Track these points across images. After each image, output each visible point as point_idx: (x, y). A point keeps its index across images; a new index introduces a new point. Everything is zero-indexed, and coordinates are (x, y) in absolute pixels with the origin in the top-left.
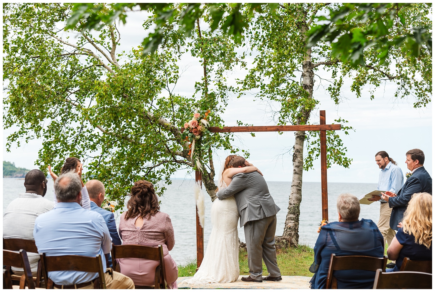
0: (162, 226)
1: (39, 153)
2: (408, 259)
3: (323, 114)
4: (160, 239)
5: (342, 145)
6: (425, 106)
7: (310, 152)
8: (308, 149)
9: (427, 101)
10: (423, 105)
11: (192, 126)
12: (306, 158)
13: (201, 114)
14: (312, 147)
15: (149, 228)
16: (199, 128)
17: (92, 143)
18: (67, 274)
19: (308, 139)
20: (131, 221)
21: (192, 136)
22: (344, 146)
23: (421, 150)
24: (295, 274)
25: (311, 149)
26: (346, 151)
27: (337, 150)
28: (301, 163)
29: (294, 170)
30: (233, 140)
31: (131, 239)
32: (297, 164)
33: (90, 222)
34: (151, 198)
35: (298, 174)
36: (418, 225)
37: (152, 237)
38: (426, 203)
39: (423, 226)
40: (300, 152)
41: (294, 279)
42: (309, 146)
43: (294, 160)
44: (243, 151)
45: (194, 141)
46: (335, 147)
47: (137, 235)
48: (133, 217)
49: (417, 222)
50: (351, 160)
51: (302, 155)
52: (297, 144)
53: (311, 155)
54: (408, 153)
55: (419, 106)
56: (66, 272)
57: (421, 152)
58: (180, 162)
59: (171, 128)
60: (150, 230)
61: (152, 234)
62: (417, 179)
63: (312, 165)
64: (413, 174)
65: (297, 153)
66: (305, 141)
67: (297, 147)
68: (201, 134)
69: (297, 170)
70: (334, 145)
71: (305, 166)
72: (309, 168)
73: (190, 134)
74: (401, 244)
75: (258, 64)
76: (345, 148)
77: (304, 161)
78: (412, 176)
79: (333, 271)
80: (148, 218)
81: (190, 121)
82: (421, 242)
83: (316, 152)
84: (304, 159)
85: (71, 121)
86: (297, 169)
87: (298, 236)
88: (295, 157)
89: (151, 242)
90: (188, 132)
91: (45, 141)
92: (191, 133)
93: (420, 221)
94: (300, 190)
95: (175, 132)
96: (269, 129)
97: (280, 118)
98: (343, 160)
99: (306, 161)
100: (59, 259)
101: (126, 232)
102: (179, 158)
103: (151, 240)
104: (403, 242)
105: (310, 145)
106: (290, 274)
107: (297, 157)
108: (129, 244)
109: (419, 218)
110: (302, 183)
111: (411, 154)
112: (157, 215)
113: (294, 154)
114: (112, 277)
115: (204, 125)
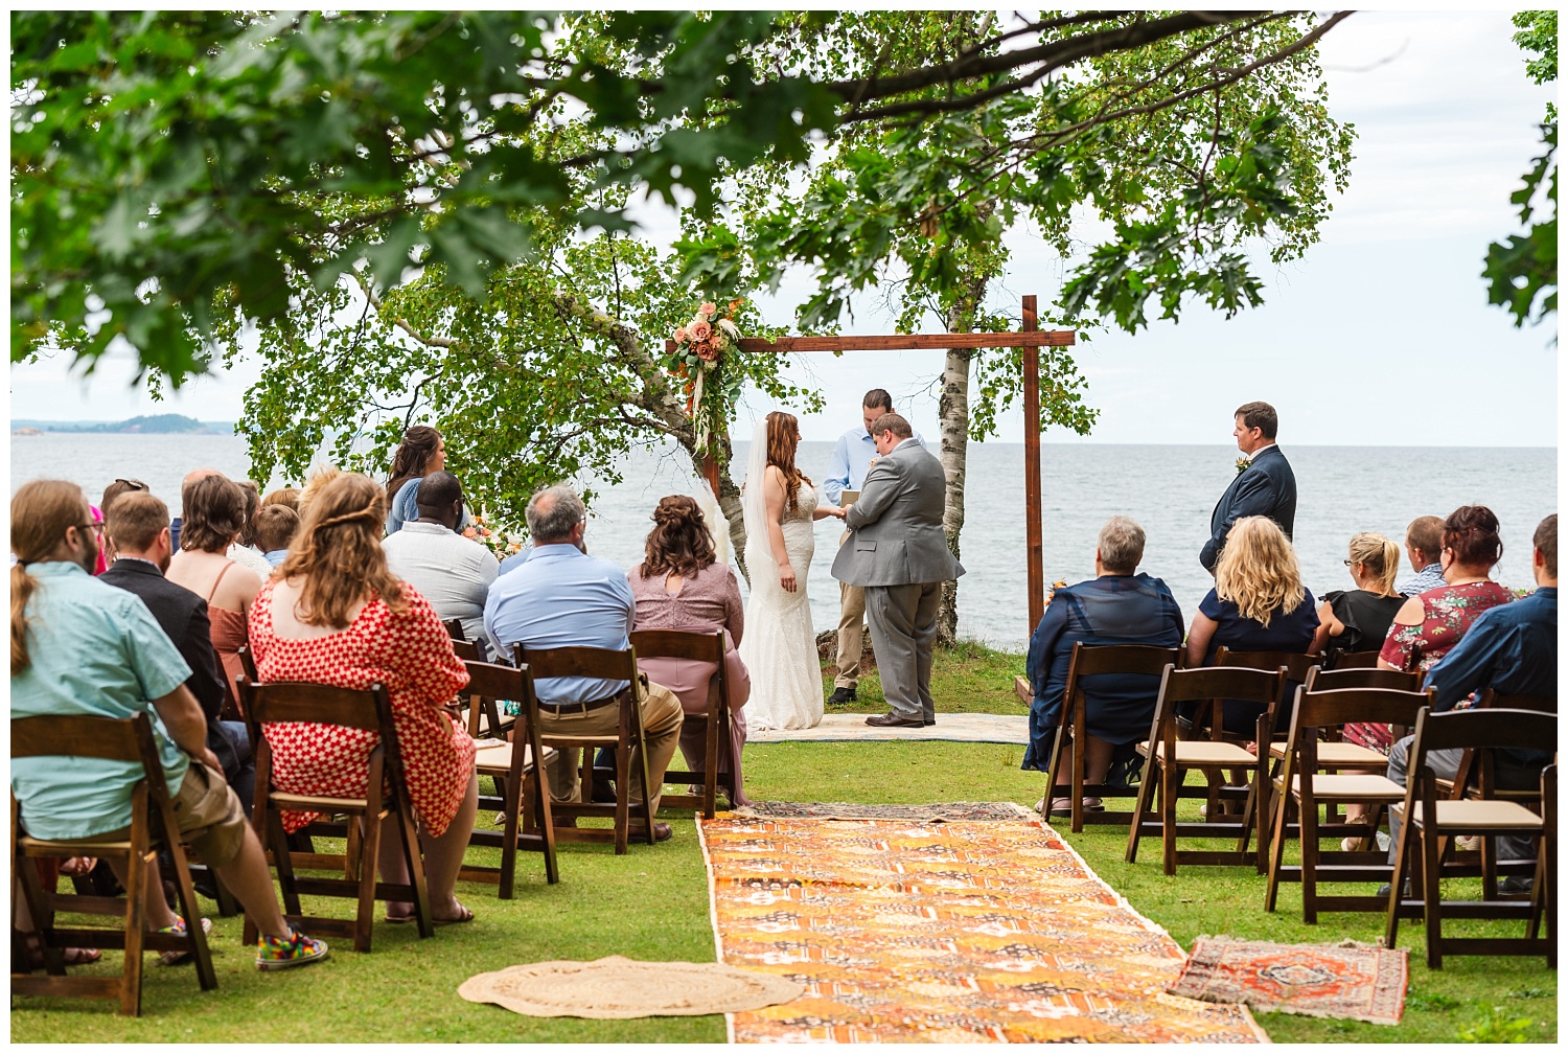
0: (722, 591)
1: (245, 399)
2: (1226, 649)
3: (1029, 303)
4: (717, 618)
5: (1073, 373)
6: (1301, 255)
7: (985, 391)
8: (980, 382)
9: (1304, 240)
10: (1294, 253)
11: (695, 338)
12: (976, 405)
13: (718, 306)
14: (992, 376)
15: (695, 594)
16: (718, 342)
17: (386, 371)
18: (567, 685)
19: (980, 355)
20: (658, 582)
21: (697, 363)
22: (1078, 374)
23: (1270, 403)
24: (961, 709)
25: (990, 383)
26: (1086, 386)
27: (1059, 384)
28: (962, 421)
29: (945, 441)
30: (788, 366)
31: (658, 619)
32: (951, 424)
33: (605, 580)
34: (692, 537)
35: (953, 450)
36: (1247, 581)
37: (702, 612)
38: (1262, 536)
39: (1257, 582)
40: (959, 392)
41: (962, 720)
42: (983, 374)
43: (943, 414)
44: (805, 392)
45: (700, 377)
46: (1055, 376)
47: (670, 610)
48: (660, 572)
49: (1245, 575)
50: (1095, 412)
51: (965, 398)
52: (951, 369)
53: (991, 398)
54: (1239, 412)
55: (1286, 257)
56: (567, 680)
57: (1270, 410)
58: (638, 423)
59: (612, 330)
60: (698, 598)
61: (701, 606)
62: (1265, 476)
63: (994, 426)
64: (1253, 461)
65: (952, 395)
66: (971, 362)
67: (952, 377)
68: (720, 357)
69: (950, 441)
70: (1052, 372)
71: (975, 430)
72: (987, 433)
73: (690, 358)
74: (1212, 619)
75: (842, 149)
76: (1083, 379)
77: (971, 416)
78: (1254, 468)
79: (1078, 678)
80: (692, 575)
81: (691, 325)
82: (1250, 613)
83: (1003, 392)
84: (970, 411)
85: (332, 311)
86: (951, 439)
87: (954, 619)
88: (945, 405)
89: (701, 624)
90: (684, 353)
91: (267, 368)
92: (695, 354)
93: (1249, 574)
94: (960, 494)
95: (622, 339)
96: (892, 343)
97: (904, 296)
98: (1076, 412)
99: (978, 415)
100: (551, 655)
101: (645, 604)
102: (632, 411)
103: (699, 620)
104: (1213, 614)
105: (986, 371)
106: (950, 710)
107: (951, 405)
108: (653, 628)
109: (1249, 567)
110: (964, 474)
111: (1246, 413)
112: (710, 568)
113: (944, 397)
114: (647, 689)
115: (727, 333)
